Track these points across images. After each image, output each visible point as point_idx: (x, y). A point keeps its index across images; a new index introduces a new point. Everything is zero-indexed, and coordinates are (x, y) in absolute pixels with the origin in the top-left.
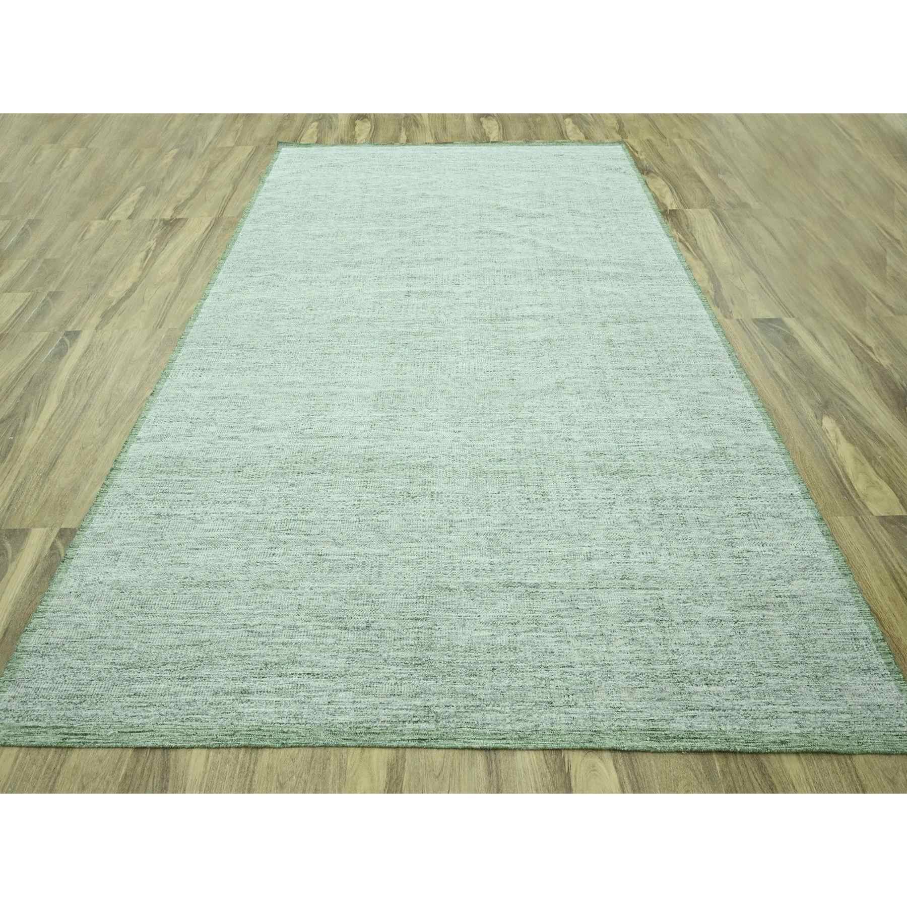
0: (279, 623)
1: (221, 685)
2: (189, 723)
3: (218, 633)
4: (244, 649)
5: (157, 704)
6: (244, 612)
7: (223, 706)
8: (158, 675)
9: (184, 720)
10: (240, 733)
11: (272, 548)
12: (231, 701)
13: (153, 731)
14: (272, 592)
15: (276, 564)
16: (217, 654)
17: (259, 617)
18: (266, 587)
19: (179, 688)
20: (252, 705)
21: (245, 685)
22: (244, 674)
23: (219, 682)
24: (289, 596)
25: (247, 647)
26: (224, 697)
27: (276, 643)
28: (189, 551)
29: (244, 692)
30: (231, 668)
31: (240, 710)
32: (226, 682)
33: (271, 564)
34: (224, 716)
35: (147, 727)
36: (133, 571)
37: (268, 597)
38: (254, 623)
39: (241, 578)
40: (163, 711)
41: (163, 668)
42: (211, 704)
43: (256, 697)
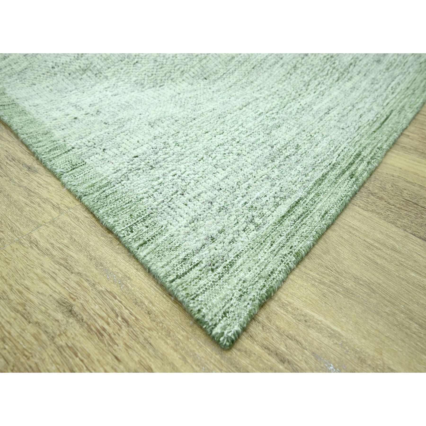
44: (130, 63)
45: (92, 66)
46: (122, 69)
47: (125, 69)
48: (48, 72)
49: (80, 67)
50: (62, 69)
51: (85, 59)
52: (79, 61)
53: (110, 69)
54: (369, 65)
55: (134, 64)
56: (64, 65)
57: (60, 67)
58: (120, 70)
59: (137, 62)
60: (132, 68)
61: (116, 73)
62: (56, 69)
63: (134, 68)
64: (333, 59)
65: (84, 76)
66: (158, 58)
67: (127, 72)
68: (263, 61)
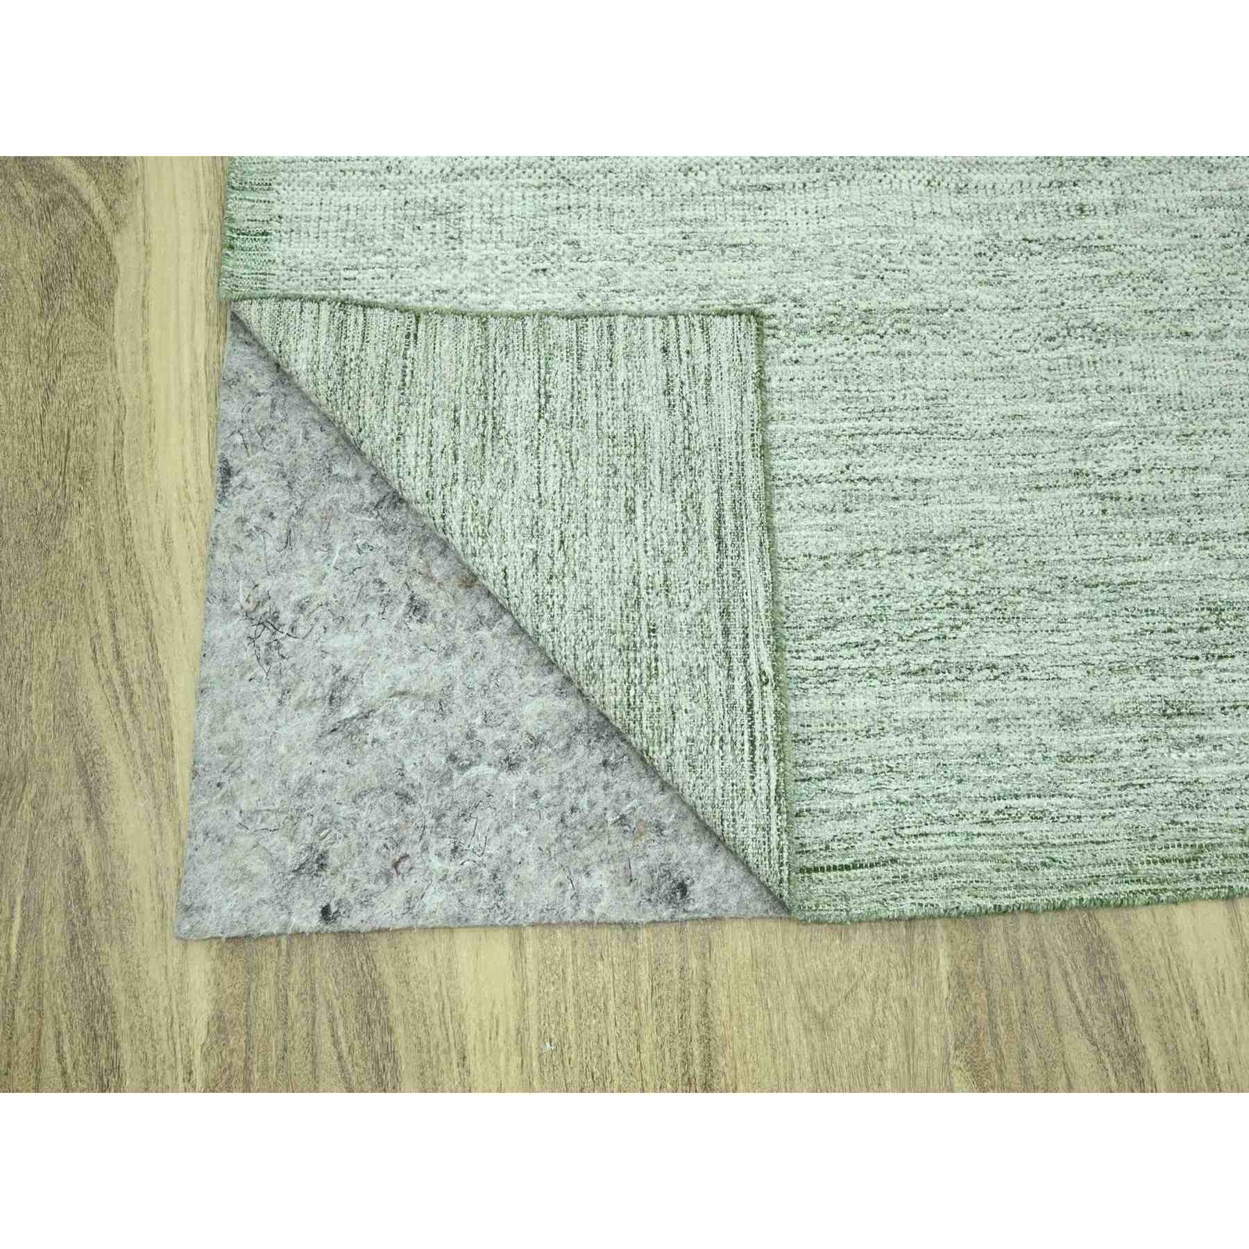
0: (1207, 461)
1: (1078, 691)
2: (1010, 828)
3: (988, 502)
4: (1108, 561)
5: (867, 767)
6: (1051, 424)
7: (1112, 765)
8: (821, 665)
9: (991, 815)
10: (1220, 851)
11: (1061, 184)
12: (1139, 746)
13: (894, 861)
14: (1132, 351)
15: (1108, 249)
16: (1013, 580)
17: (1121, 446)
18: (1098, 333)
19: (925, 707)
20: (1220, 754)
21: (1168, 688)
22: (1146, 647)
23: (1067, 681)
24: (1202, 361)
25: (1119, 552)
26: (1103, 731)
27: (1221, 535)
28: (738, 196)
29: (1172, 711)
30: (1088, 628)
31: (1183, 772)
32: (1092, 681)
33: (1088, 249)
34: (1131, 794)
35: (863, 848)
36: (543, 279)
37: (1125, 368)
38: (1113, 467)
39: (987, 296)
40: (900, 788)
41: (826, 639)
42: (1066, 758)
43: (1226, 725)
44: (530, 262)
45: (458, 215)
46: (504, 263)
47: (511, 267)
48: (372, 173)
49: (436, 199)
50: (401, 182)
51: (457, 188)
52: (444, 186)
53: (483, 246)
54: (1034, 707)
55: (537, 271)
56: (412, 177)
57: (402, 177)
58: (498, 262)
59: (544, 270)
60: (524, 275)
61: (488, 263)
62: (391, 177)
63: (529, 279)
64: (964, 616)
65: (427, 226)
66: (592, 295)
67: (508, 276)
68: (799, 480)
